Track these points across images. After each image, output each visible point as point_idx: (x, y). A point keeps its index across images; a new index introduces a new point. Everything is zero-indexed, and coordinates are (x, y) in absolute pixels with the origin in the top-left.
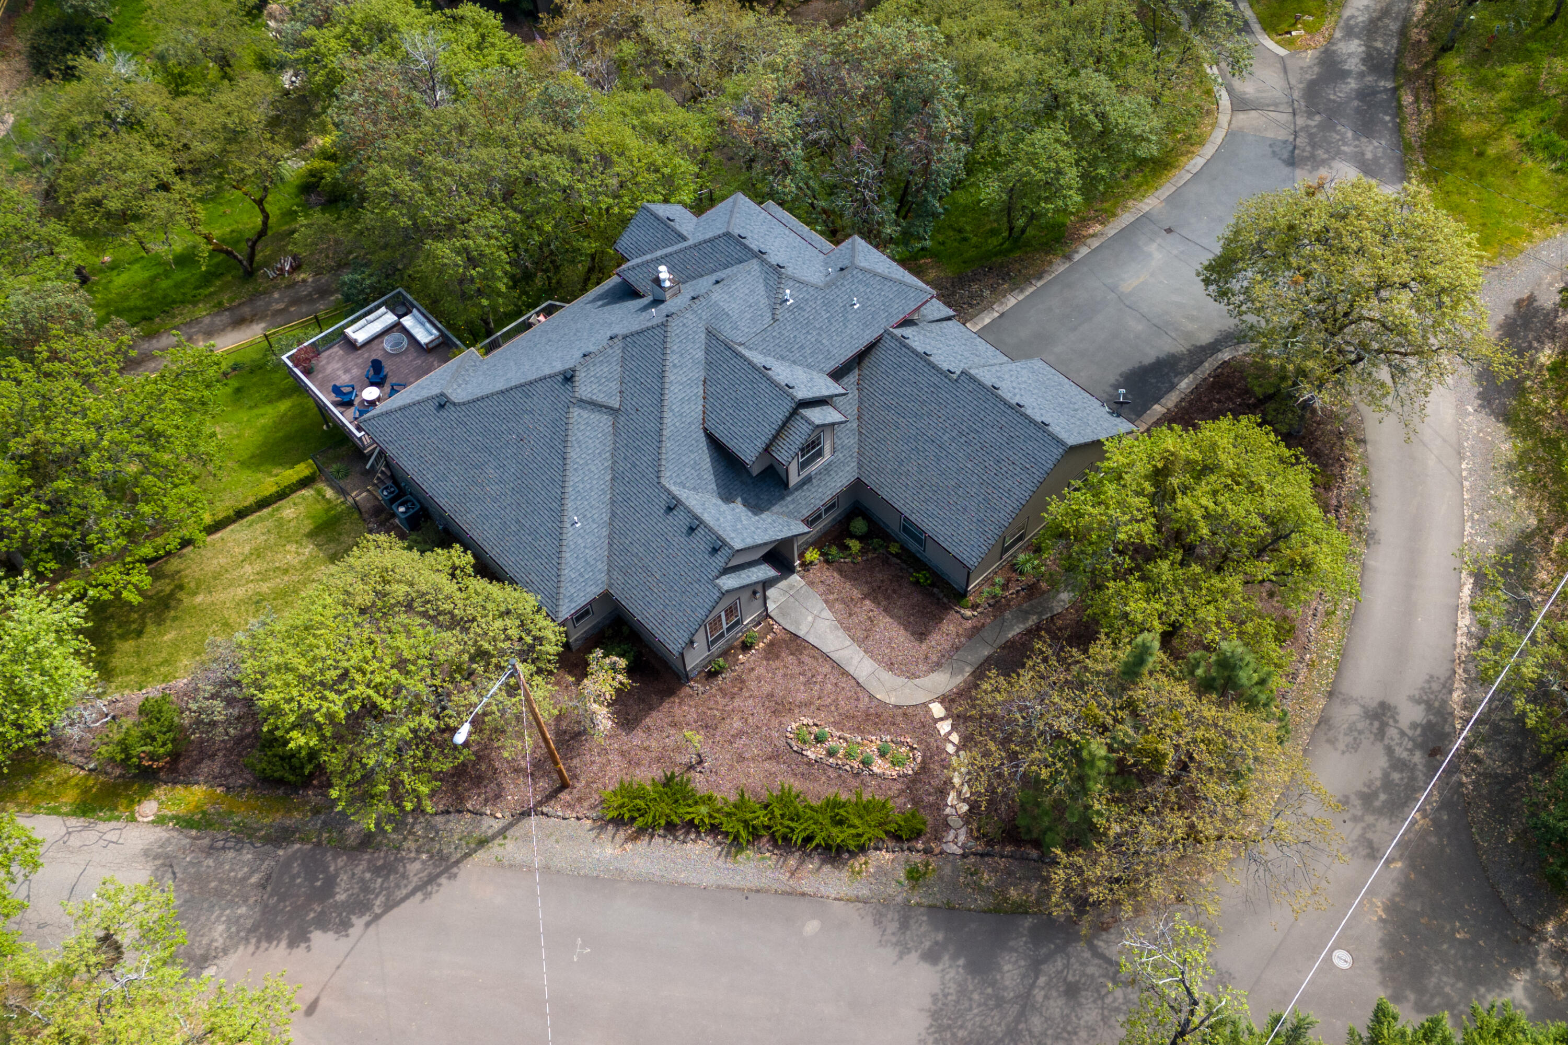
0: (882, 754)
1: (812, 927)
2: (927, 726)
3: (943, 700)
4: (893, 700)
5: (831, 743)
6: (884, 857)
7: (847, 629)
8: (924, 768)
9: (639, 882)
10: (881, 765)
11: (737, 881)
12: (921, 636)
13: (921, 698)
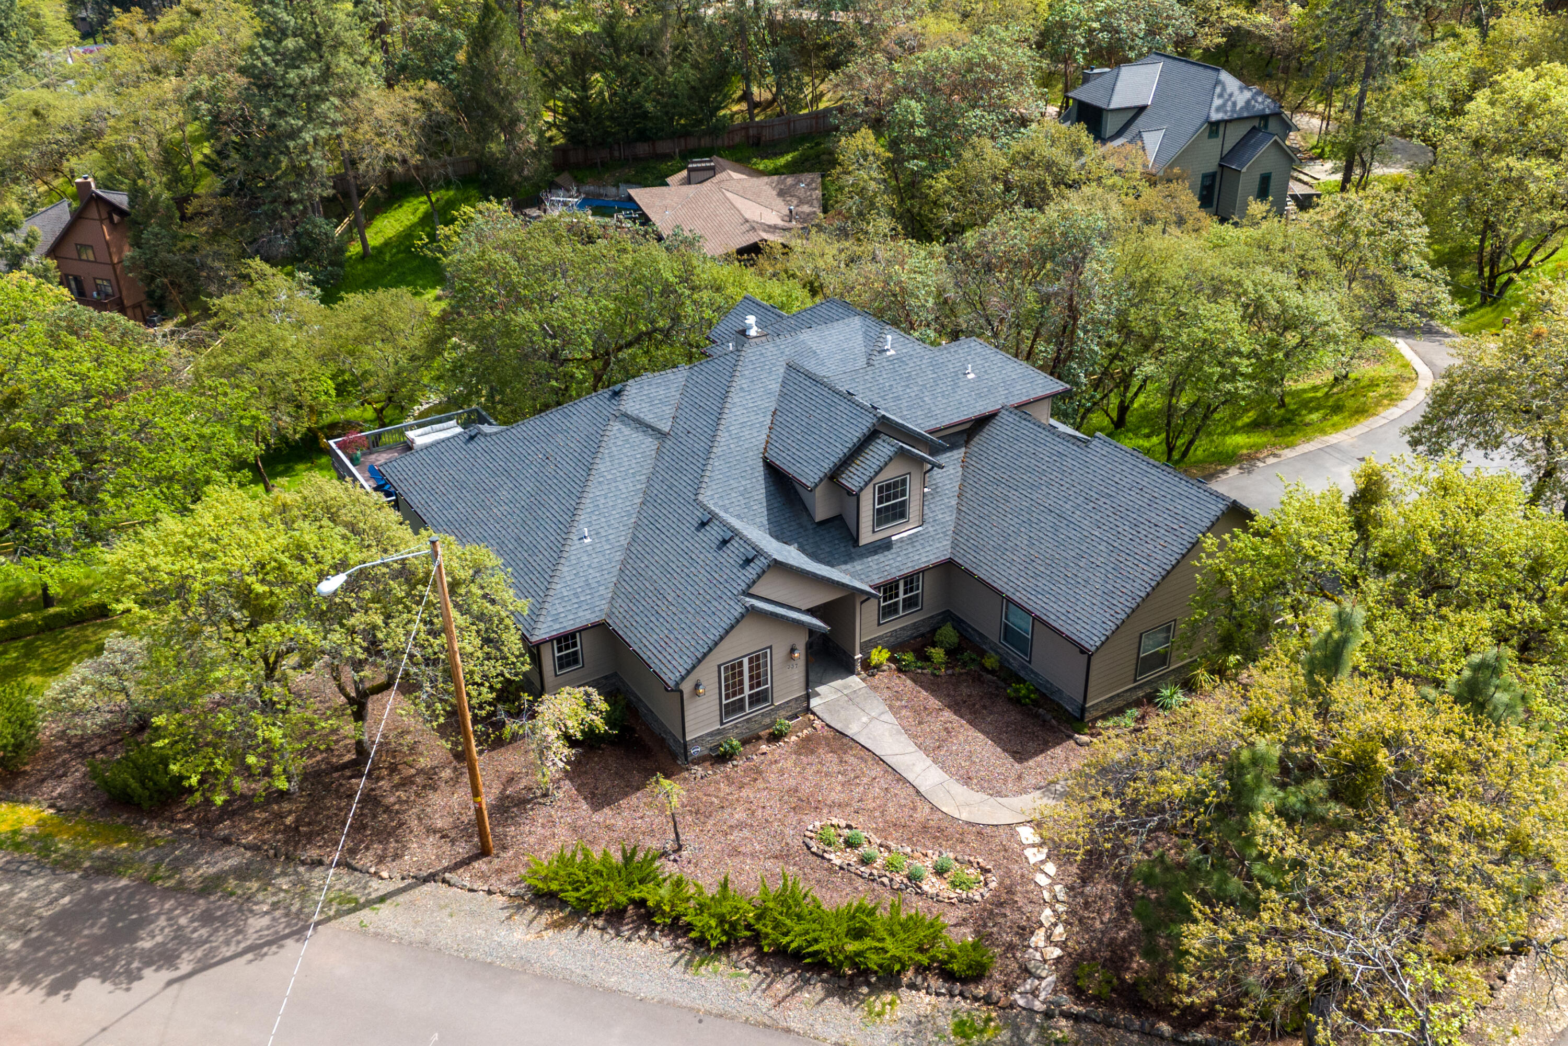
0: (940, 872)
2: (1011, 851)
3: (1035, 825)
4: (965, 816)
5: (865, 849)
6: (922, 1000)
7: (914, 737)
8: (1000, 899)
9: (548, 977)
10: (934, 884)
11: (692, 998)
12: (1019, 756)
13: (1005, 818)
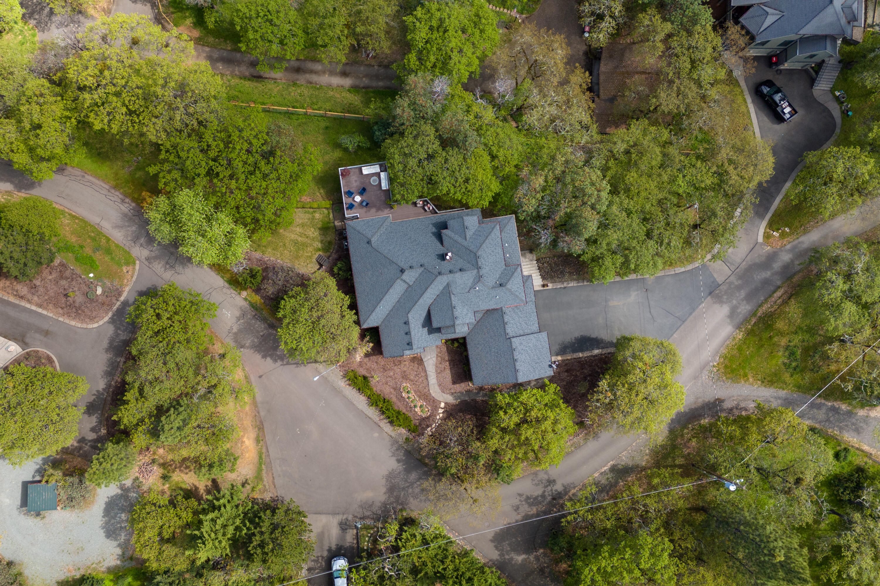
0: (421, 407)
1: (376, 435)
2: (436, 408)
3: (446, 403)
4: (433, 395)
5: (410, 395)
6: (403, 431)
7: (437, 367)
8: (428, 418)
9: (344, 397)
10: (418, 409)
11: (366, 412)
12: (454, 383)
13: (440, 399)
